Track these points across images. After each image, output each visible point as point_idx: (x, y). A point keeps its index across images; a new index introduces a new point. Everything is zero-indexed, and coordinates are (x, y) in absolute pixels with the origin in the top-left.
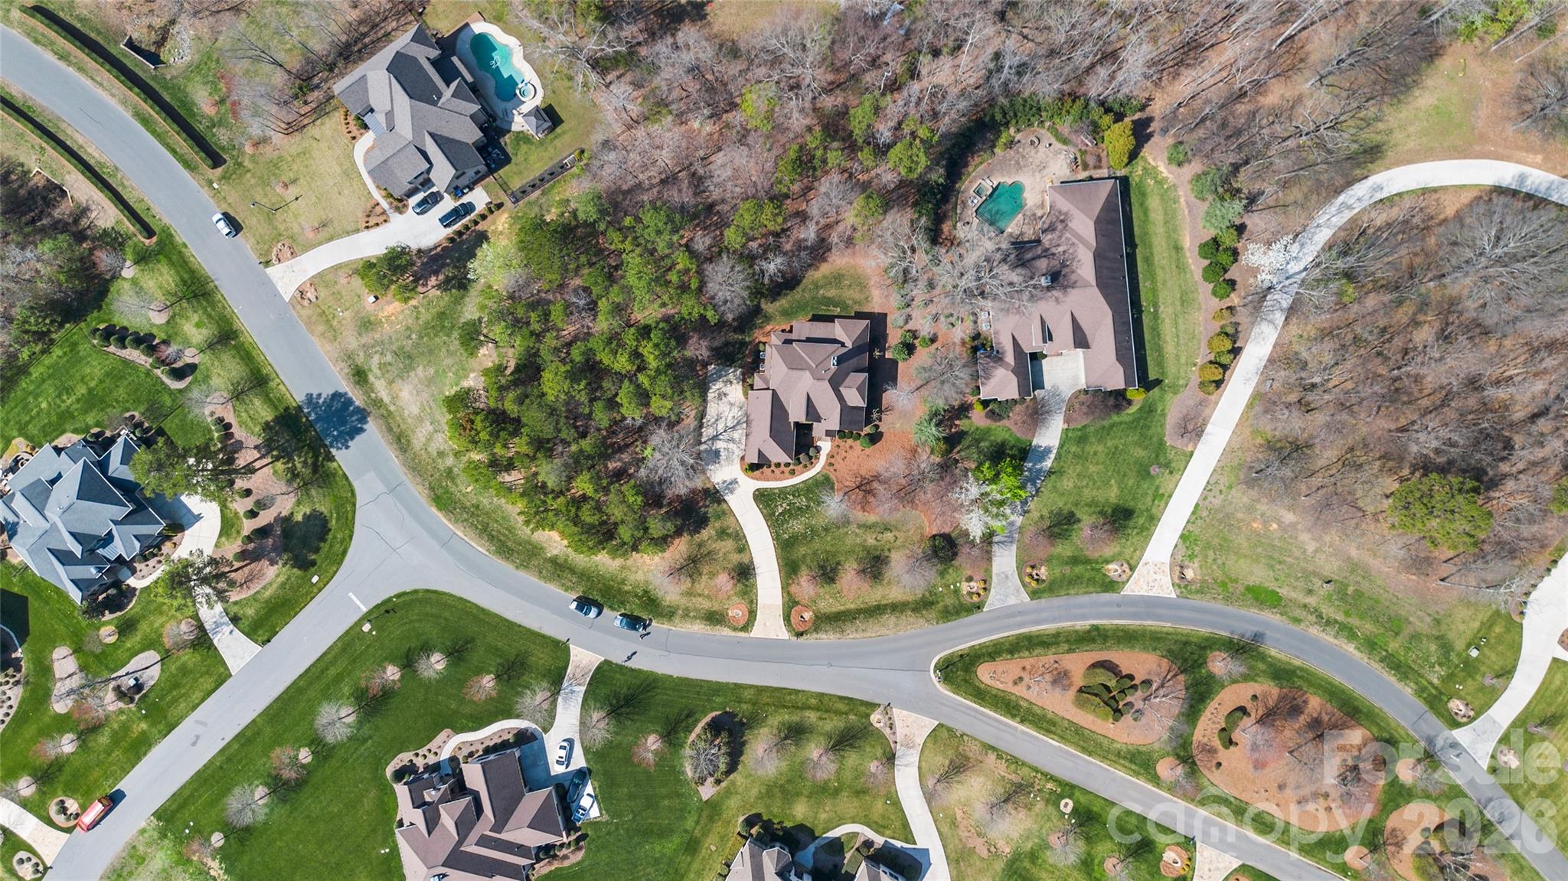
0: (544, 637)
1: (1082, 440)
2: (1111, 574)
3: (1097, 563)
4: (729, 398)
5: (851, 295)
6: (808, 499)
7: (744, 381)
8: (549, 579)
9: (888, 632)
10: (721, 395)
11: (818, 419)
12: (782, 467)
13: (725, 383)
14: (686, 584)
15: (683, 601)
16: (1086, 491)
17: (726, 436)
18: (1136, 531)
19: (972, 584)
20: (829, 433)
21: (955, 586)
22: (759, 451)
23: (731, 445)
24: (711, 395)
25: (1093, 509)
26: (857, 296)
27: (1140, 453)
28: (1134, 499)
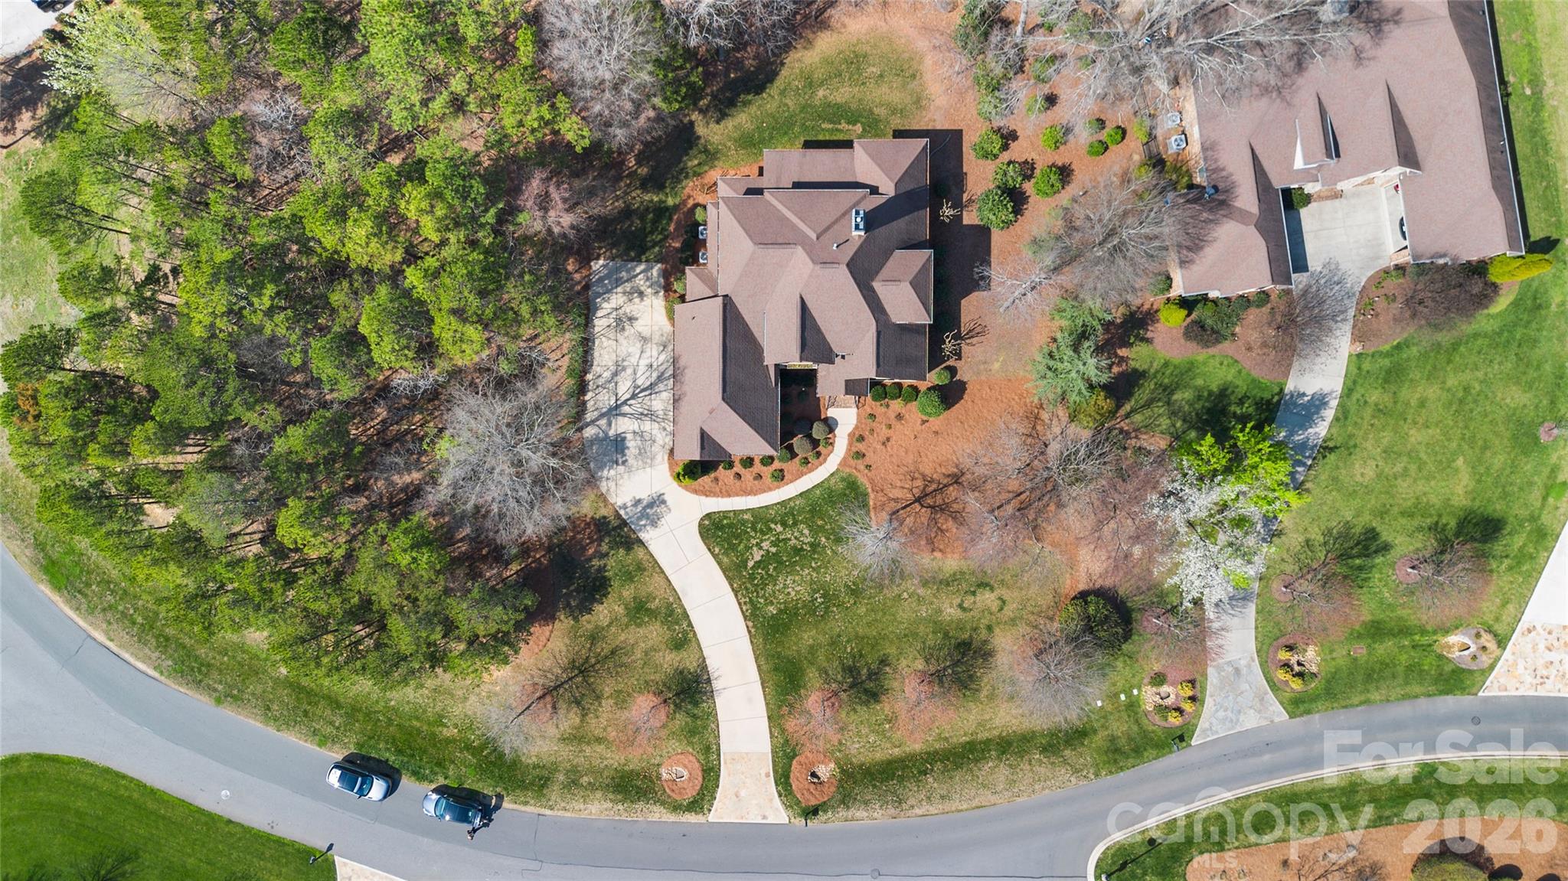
0: (280, 843)
1: (1393, 375)
2: (1455, 654)
3: (1423, 632)
4: (641, 326)
5: (883, 95)
6: (815, 530)
7: (668, 288)
8: (285, 721)
9: (993, 799)
10: (622, 322)
11: (827, 355)
12: (758, 467)
13: (629, 295)
14: (569, 719)
15: (565, 754)
16: (1403, 486)
17: (636, 406)
18: (1507, 562)
19: (1165, 689)
20: (852, 387)
21: (1129, 695)
22: (704, 436)
23: (647, 426)
24: (600, 323)
25: (1416, 523)
26: (896, 97)
27: (1516, 398)
28: (1505, 495)
